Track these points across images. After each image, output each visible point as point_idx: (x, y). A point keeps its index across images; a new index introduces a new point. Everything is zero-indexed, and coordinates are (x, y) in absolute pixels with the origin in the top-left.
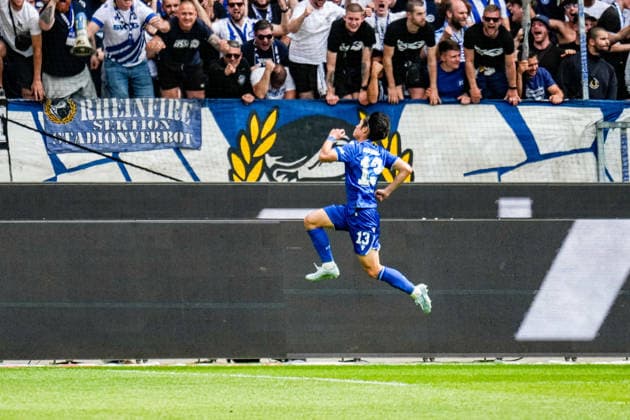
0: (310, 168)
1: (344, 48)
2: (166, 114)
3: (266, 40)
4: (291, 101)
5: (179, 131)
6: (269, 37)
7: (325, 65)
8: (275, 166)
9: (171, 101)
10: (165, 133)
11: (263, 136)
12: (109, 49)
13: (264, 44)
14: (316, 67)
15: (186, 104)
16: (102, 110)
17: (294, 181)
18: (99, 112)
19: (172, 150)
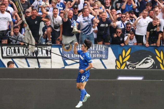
0: (139, 65)
1: (152, 30)
2: (98, 49)
3: (129, 28)
4: (136, 46)
5: (101, 54)
6: (130, 27)
7: (146, 36)
8: (129, 65)
9: (100, 45)
10: (97, 55)
11: (126, 56)
12: (82, 30)
13: (128, 29)
14: (143, 36)
15: (104, 46)
16: (79, 48)
17: (135, 69)
18: (78, 48)
19: (99, 60)
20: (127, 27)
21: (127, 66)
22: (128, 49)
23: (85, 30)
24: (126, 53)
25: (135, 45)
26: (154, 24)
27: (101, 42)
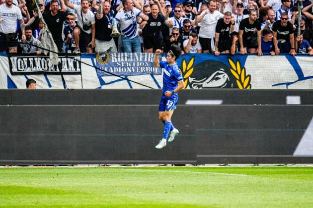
0: (208, 83)
1: (223, 30)
2: (147, 59)
3: (188, 28)
4: (200, 54)
5: (152, 67)
6: (189, 26)
7: (214, 39)
8: (193, 82)
9: (150, 54)
10: (147, 68)
11: (188, 69)
13: (187, 30)
14: (211, 39)
16: (121, 58)
17: (201, 88)
18: (119, 59)
19: (150, 75)
20: (186, 26)
21: (189, 84)
22: (191, 59)
23: (129, 30)
24: (187, 64)
25: (200, 52)
26: (227, 22)
27: (151, 50)
